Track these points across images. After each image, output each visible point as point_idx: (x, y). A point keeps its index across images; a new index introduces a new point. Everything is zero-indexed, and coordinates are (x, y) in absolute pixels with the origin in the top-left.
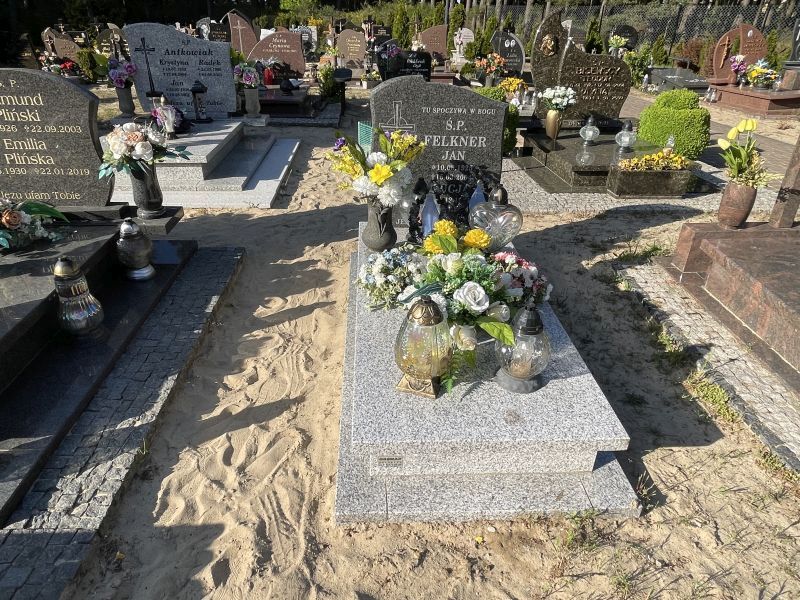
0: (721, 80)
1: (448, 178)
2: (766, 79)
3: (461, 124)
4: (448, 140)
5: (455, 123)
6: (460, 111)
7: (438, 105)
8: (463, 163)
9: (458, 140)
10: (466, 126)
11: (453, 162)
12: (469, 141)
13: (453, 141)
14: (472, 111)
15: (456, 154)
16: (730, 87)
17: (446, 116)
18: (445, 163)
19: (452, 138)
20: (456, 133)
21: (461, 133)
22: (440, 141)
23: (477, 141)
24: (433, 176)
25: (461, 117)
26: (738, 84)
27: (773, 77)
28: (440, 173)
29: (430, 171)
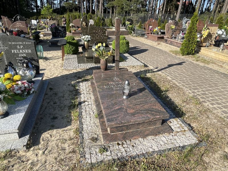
0: (148, 32)
1: (22, 61)
2: (157, 32)
3: (22, 47)
4: (19, 51)
5: (20, 47)
6: (20, 43)
7: (13, 42)
8: (26, 57)
9: (22, 51)
10: (23, 47)
11: (22, 57)
12: (26, 51)
13: (21, 51)
14: (24, 43)
15: (23, 55)
16: (150, 34)
17: (17, 45)
18: (20, 57)
19: (20, 50)
20: (21, 49)
21: (22, 49)
22: (17, 51)
23: (28, 51)
24: (18, 61)
25: (21, 45)
26: (152, 33)
27: (158, 31)
28: (20, 60)
29: (16, 60)
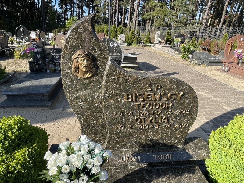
0: (229, 61)
16: (235, 65)
